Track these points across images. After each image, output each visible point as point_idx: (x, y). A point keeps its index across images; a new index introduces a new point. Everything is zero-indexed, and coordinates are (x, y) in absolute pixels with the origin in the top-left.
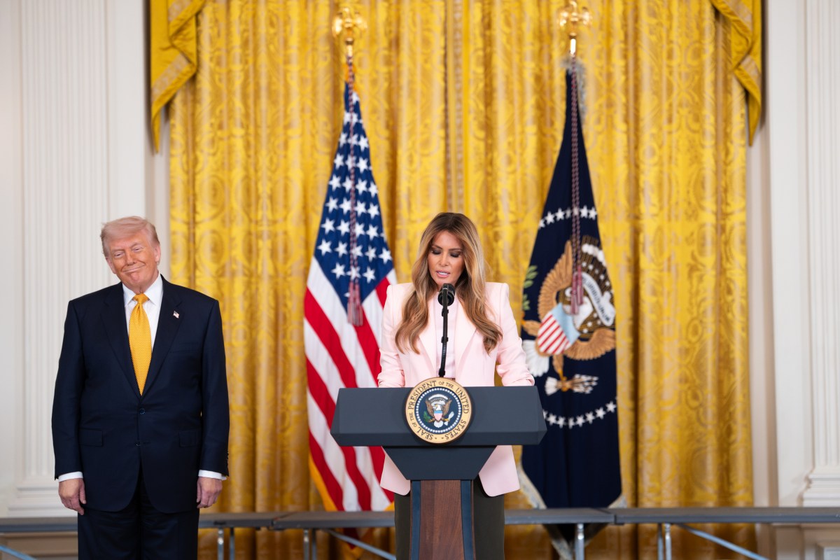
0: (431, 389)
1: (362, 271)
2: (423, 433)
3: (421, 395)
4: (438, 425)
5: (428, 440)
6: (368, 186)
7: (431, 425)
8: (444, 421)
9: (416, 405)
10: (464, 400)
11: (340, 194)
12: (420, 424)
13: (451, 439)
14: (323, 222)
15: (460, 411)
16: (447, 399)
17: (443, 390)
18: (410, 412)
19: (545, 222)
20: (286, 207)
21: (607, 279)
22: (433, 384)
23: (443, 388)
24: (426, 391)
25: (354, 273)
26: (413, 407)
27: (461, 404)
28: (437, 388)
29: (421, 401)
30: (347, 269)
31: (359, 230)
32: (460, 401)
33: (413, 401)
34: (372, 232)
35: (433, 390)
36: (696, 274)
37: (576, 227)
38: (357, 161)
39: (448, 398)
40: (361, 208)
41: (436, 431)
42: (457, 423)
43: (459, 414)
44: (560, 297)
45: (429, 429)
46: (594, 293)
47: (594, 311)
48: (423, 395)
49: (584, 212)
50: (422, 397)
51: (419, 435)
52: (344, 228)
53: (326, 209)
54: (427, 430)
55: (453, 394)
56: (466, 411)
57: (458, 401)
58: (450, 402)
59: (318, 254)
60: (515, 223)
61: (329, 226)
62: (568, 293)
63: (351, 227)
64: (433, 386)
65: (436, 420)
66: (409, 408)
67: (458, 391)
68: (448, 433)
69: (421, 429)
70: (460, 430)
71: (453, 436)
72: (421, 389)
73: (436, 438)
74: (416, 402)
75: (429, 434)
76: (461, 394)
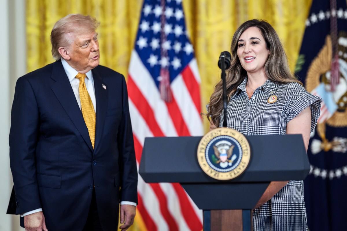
0: (218, 137)
1: (171, 60)
2: (211, 172)
3: (210, 142)
4: (223, 165)
7: (218, 166)
8: (228, 162)
9: (206, 150)
10: (244, 145)
11: (154, 2)
12: (209, 165)
13: (234, 176)
14: (140, 23)
15: (241, 154)
16: (230, 144)
17: (228, 137)
18: (201, 155)
19: (311, 22)
24: (213, 139)
25: (164, 62)
26: (204, 151)
27: (241, 148)
28: (222, 136)
29: (210, 147)
30: (159, 59)
31: (168, 29)
32: (241, 146)
33: (203, 147)
37: (334, 25)
39: (232, 144)
41: (222, 170)
42: (239, 164)
43: (240, 156)
44: (322, 78)
45: (216, 169)
48: (212, 142)
49: (340, 14)
51: (209, 173)
53: (142, 13)
55: (235, 141)
56: (246, 154)
57: (239, 146)
58: (233, 147)
59: (137, 48)
61: (145, 26)
62: (328, 75)
63: (162, 27)
64: (219, 134)
65: (221, 161)
66: (200, 152)
67: (239, 139)
68: (231, 172)
69: (210, 169)
70: (241, 169)
71: (236, 174)
72: (210, 137)
73: (222, 176)
74: (205, 147)
75: (216, 173)
76: (242, 140)
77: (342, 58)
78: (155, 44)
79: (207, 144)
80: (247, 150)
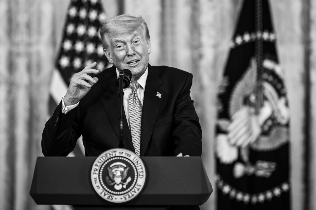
0: (112, 158)
2: (105, 195)
3: (104, 163)
4: (118, 187)
5: (110, 200)
6: (98, 14)
8: (123, 185)
9: (100, 171)
10: (140, 167)
11: (76, 21)
12: (103, 187)
13: (128, 199)
15: (136, 176)
16: (125, 166)
17: (123, 158)
18: (94, 176)
19: (235, 43)
21: (283, 87)
22: (114, 154)
23: (122, 157)
24: (108, 160)
26: (97, 172)
27: (137, 171)
28: (117, 157)
29: (104, 168)
31: (90, 48)
32: (136, 168)
33: (97, 168)
34: (101, 51)
35: (114, 159)
39: (127, 165)
40: (92, 32)
41: (116, 193)
42: (134, 186)
43: (136, 179)
45: (110, 191)
47: (273, 112)
48: (106, 163)
49: (266, 36)
50: (105, 165)
51: (102, 195)
52: (79, 46)
53: (65, 32)
54: (108, 192)
55: (130, 163)
56: (141, 177)
57: (134, 168)
58: (128, 169)
60: (216, 46)
64: (114, 155)
65: (116, 183)
66: (94, 174)
67: (134, 160)
68: (126, 195)
69: (103, 191)
70: (135, 192)
71: (130, 197)
72: (104, 158)
73: (116, 199)
74: (99, 168)
75: (110, 195)
76: (137, 162)
77: (267, 80)
78: (77, 63)
79: (101, 165)
80: (142, 172)
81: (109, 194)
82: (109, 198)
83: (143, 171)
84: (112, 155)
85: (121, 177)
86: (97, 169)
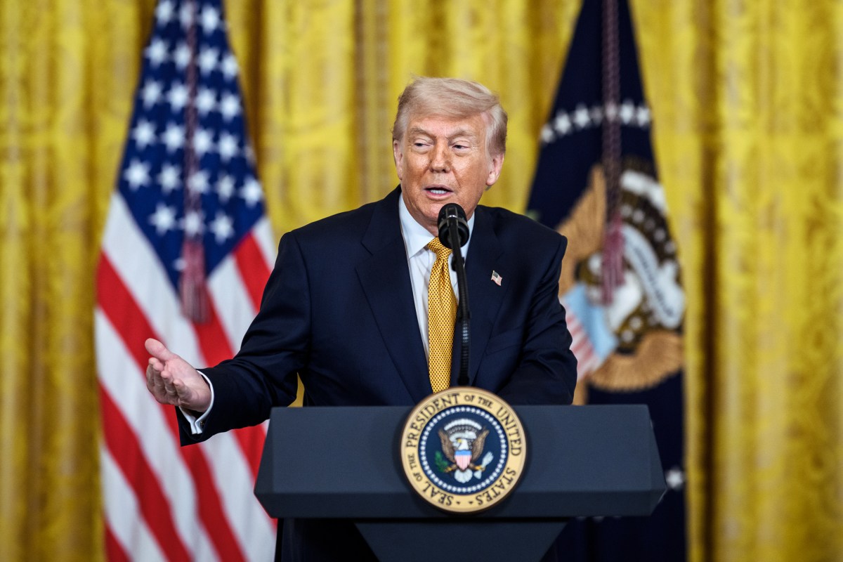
0: (449, 409)
1: (209, 219)
2: (433, 494)
3: (431, 421)
4: (462, 477)
5: (444, 506)
6: (220, 59)
8: (474, 471)
9: (421, 440)
10: (513, 431)
11: (168, 74)
12: (428, 476)
13: (486, 504)
15: (504, 451)
16: (479, 427)
17: (473, 410)
18: (409, 452)
20: (53, 101)
22: (453, 399)
23: (471, 407)
24: (439, 413)
25: (193, 223)
26: (415, 442)
27: (506, 438)
28: (460, 406)
29: (430, 432)
30: (180, 215)
31: (202, 142)
32: (504, 433)
33: (415, 432)
34: (228, 147)
35: (453, 411)
36: (820, 237)
37: (612, 141)
38: (199, 12)
39: (482, 425)
40: (206, 101)
41: (459, 490)
42: (499, 474)
43: (503, 456)
44: (580, 272)
45: (445, 485)
46: (645, 264)
48: (435, 421)
49: (627, 113)
50: (432, 425)
51: (427, 496)
52: (174, 137)
53: (138, 102)
54: (441, 487)
55: (491, 419)
56: (516, 452)
57: (500, 432)
58: (485, 434)
59: (123, 186)
61: (145, 134)
62: (595, 264)
63: (189, 136)
64: (454, 403)
65: (458, 468)
66: (407, 446)
67: (500, 414)
68: (481, 493)
69: (430, 485)
70: (503, 488)
71: (491, 499)
72: (431, 409)
73: (458, 503)
74: (420, 433)
75: (445, 495)
76: (507, 418)
77: (630, 221)
78: (169, 178)
79: (424, 426)
80: (518, 442)
81: (442, 491)
82: (442, 502)
83: (519, 440)
84: (450, 402)
85: (469, 452)
86: (414, 435)
